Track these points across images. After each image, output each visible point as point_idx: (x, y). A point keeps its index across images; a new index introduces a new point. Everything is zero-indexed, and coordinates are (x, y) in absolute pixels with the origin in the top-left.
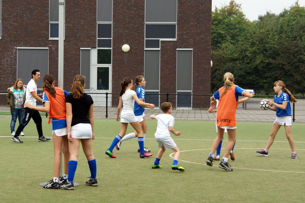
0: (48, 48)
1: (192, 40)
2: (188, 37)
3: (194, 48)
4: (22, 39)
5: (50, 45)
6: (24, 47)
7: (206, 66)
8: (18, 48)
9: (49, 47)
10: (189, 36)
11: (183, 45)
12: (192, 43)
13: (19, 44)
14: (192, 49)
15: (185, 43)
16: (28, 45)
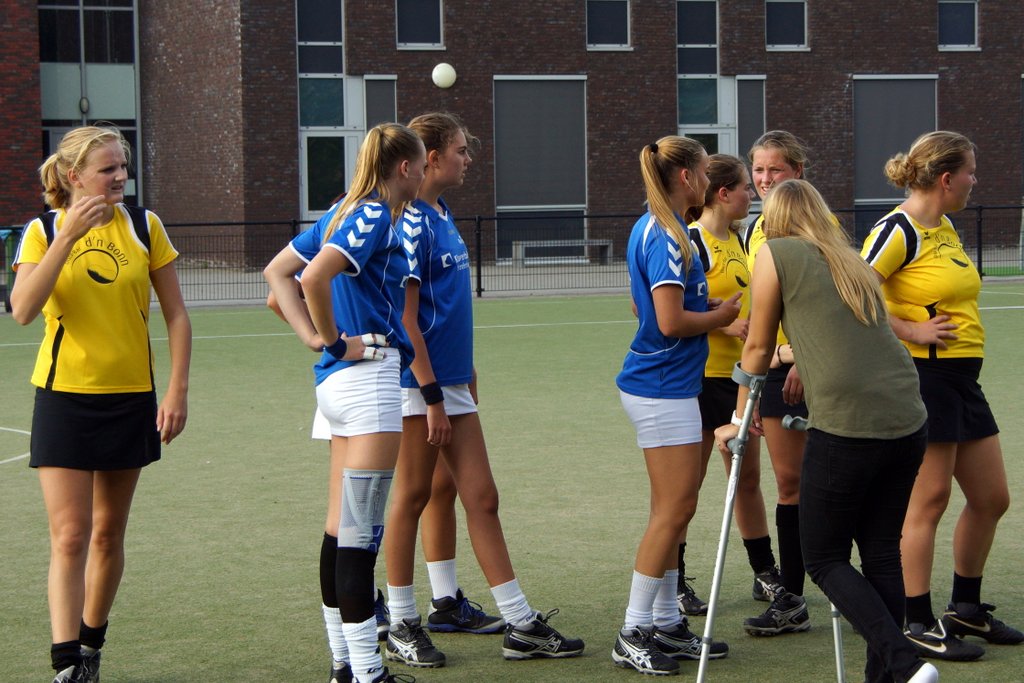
0: (936, 76)
4: (866, 51)
5: (943, 68)
6: (873, 73)
8: (856, 77)
9: (941, 74)
13: (859, 65)
16: (884, 69)
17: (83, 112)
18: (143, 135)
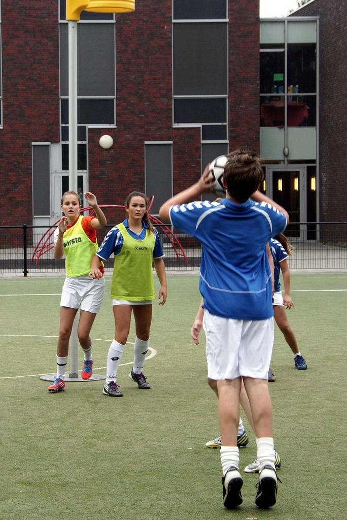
17: (286, 156)
18: (320, 169)
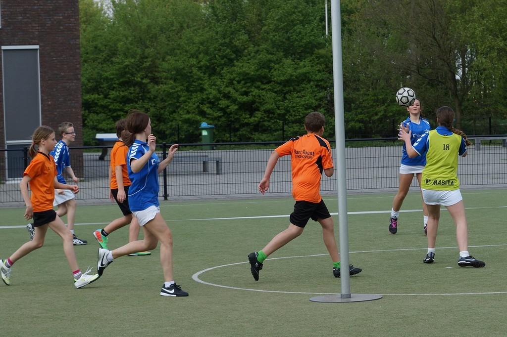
1: (36, 27)
2: (26, 20)
3: (41, 44)
7: (71, 85)
10: (28, 18)
11: (16, 38)
12: (37, 33)
14: (37, 47)
15: (19, 33)
